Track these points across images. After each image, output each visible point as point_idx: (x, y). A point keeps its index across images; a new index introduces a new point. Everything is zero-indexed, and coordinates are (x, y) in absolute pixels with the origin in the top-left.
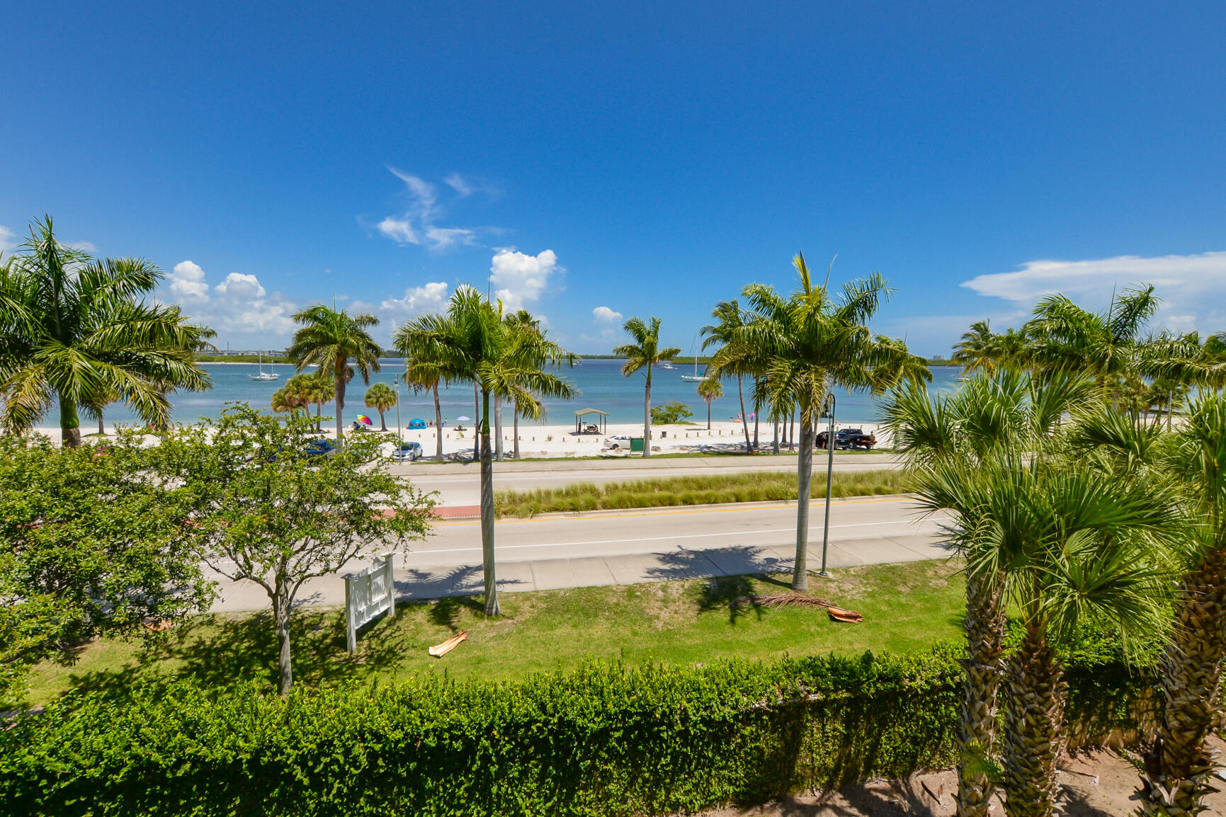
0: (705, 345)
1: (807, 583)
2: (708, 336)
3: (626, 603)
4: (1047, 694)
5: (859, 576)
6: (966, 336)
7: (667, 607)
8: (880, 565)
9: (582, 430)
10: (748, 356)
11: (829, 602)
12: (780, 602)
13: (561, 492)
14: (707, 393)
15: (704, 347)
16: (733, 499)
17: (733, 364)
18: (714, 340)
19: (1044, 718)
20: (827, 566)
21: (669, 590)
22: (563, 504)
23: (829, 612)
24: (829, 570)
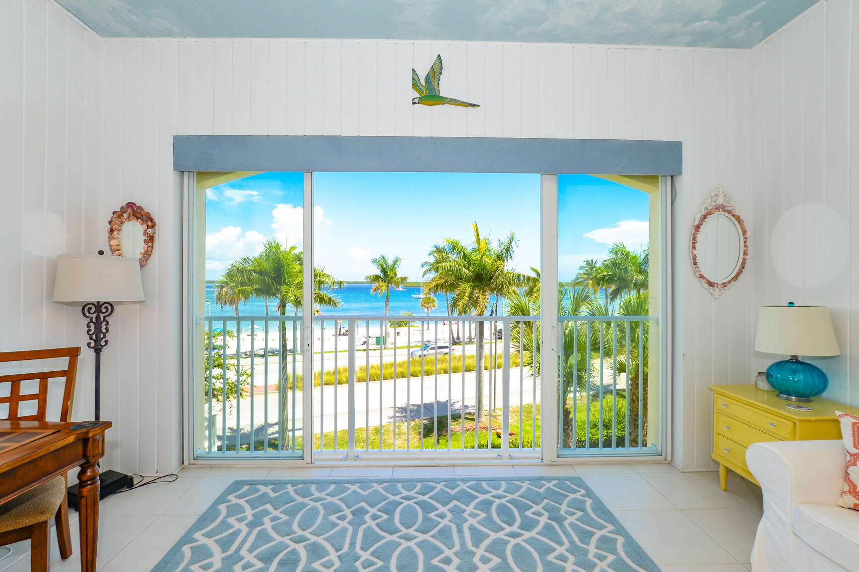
0: (425, 274)
1: (484, 419)
2: (425, 268)
3: (374, 437)
4: (568, 431)
5: (515, 412)
6: (581, 268)
7: (400, 438)
8: (528, 404)
9: (342, 333)
10: (446, 282)
11: (497, 427)
12: (469, 430)
13: (329, 373)
14: (427, 306)
15: (424, 275)
16: (442, 372)
17: (437, 286)
18: (430, 270)
19: (567, 443)
20: (496, 407)
21: (401, 428)
22: (331, 380)
23: (497, 433)
24: (498, 409)
